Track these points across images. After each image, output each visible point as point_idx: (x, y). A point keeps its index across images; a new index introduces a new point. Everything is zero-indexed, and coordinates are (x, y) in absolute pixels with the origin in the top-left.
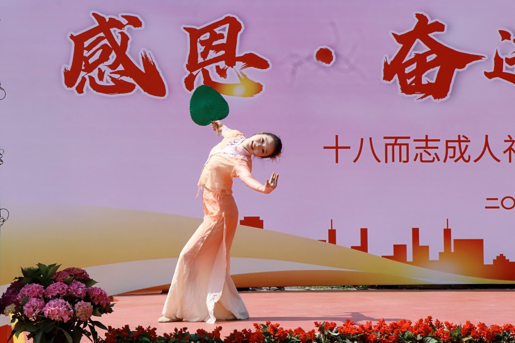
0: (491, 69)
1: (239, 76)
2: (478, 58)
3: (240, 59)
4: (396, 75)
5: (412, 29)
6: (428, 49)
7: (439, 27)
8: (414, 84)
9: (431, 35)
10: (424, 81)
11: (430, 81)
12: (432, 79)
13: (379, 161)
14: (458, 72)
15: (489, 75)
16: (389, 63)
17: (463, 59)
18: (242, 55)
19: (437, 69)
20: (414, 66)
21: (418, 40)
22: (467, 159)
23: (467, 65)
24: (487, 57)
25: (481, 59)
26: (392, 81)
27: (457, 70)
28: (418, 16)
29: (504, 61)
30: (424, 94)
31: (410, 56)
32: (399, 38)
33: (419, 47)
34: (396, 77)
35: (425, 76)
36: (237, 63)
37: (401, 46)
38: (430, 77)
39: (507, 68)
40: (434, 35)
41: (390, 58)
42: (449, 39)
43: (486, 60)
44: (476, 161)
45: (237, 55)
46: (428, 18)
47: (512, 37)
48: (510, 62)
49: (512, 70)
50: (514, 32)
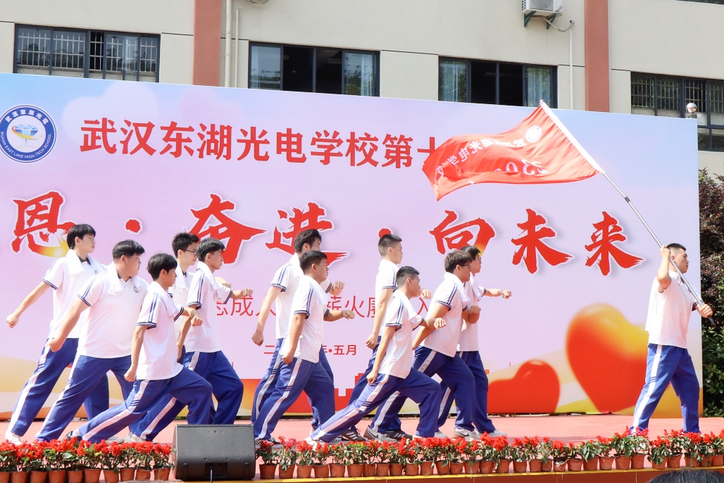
0: (271, 241)
1: (59, 241)
2: (261, 231)
3: (61, 227)
5: (207, 206)
6: (220, 223)
7: (229, 206)
9: (223, 212)
15: (270, 246)
17: (249, 232)
18: (63, 223)
19: (228, 239)
21: (212, 216)
22: (250, 313)
23: (252, 237)
24: (268, 231)
25: (263, 232)
27: (243, 241)
28: (212, 196)
29: (282, 235)
31: (205, 228)
32: (196, 214)
33: (213, 221)
36: (58, 230)
37: (198, 219)
39: (284, 241)
40: (225, 212)
42: (237, 216)
43: (268, 234)
45: (59, 223)
46: (221, 198)
47: (288, 216)
48: (287, 236)
49: (288, 242)
50: (290, 212)
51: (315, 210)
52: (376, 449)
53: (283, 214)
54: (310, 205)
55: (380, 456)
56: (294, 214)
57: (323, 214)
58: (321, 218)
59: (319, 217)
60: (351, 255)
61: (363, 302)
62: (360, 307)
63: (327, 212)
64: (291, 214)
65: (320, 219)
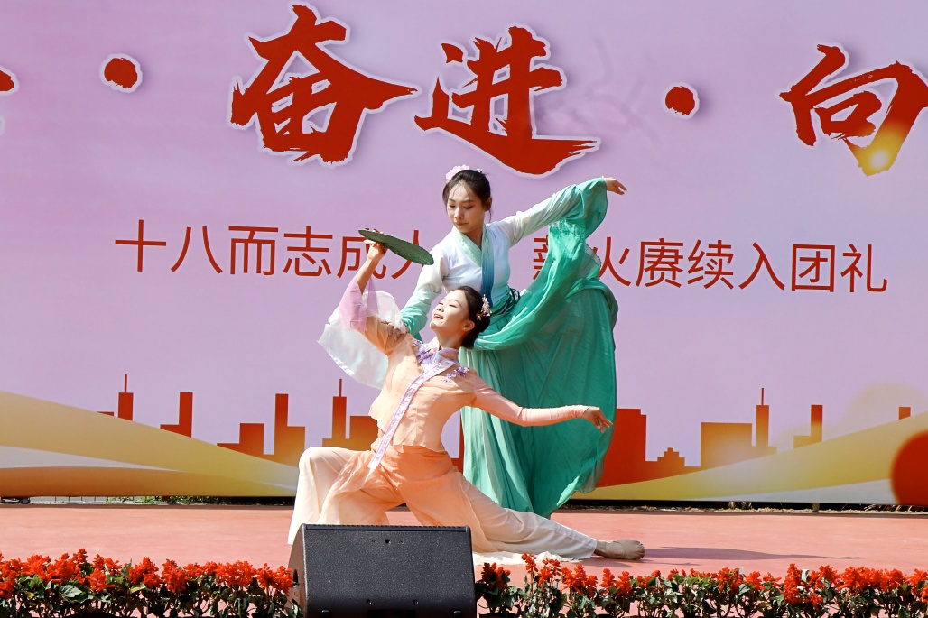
0: (427, 113)
2: (405, 91)
4: (256, 114)
5: (287, 32)
6: (315, 71)
7: (335, 31)
8: (287, 133)
9: (320, 45)
10: (307, 127)
11: (318, 129)
12: (321, 126)
13: (219, 270)
14: (367, 115)
15: (424, 123)
16: (242, 92)
17: (378, 92)
19: (331, 106)
20: (288, 101)
21: (296, 53)
22: (380, 272)
23: (385, 103)
24: (420, 91)
25: (409, 93)
26: (247, 125)
27: (365, 111)
28: (297, 9)
29: (451, 100)
30: (305, 152)
31: (282, 81)
32: (261, 48)
33: (299, 66)
34: (255, 117)
35: (309, 120)
37: (266, 61)
38: (318, 120)
39: (455, 113)
40: (326, 46)
41: (245, 83)
42: (351, 54)
43: (419, 97)
44: (395, 276)
46: (317, 14)
47: (465, 58)
48: (462, 101)
49: (464, 116)
50: (468, 49)
51: (524, 44)
52: (735, 590)
53: (453, 53)
54: (514, 31)
55: (742, 604)
56: (478, 51)
57: (544, 53)
58: (537, 63)
59: (533, 59)
60: (602, 146)
61: (627, 251)
62: (621, 262)
63: (551, 49)
64: (471, 53)
65: (535, 64)
